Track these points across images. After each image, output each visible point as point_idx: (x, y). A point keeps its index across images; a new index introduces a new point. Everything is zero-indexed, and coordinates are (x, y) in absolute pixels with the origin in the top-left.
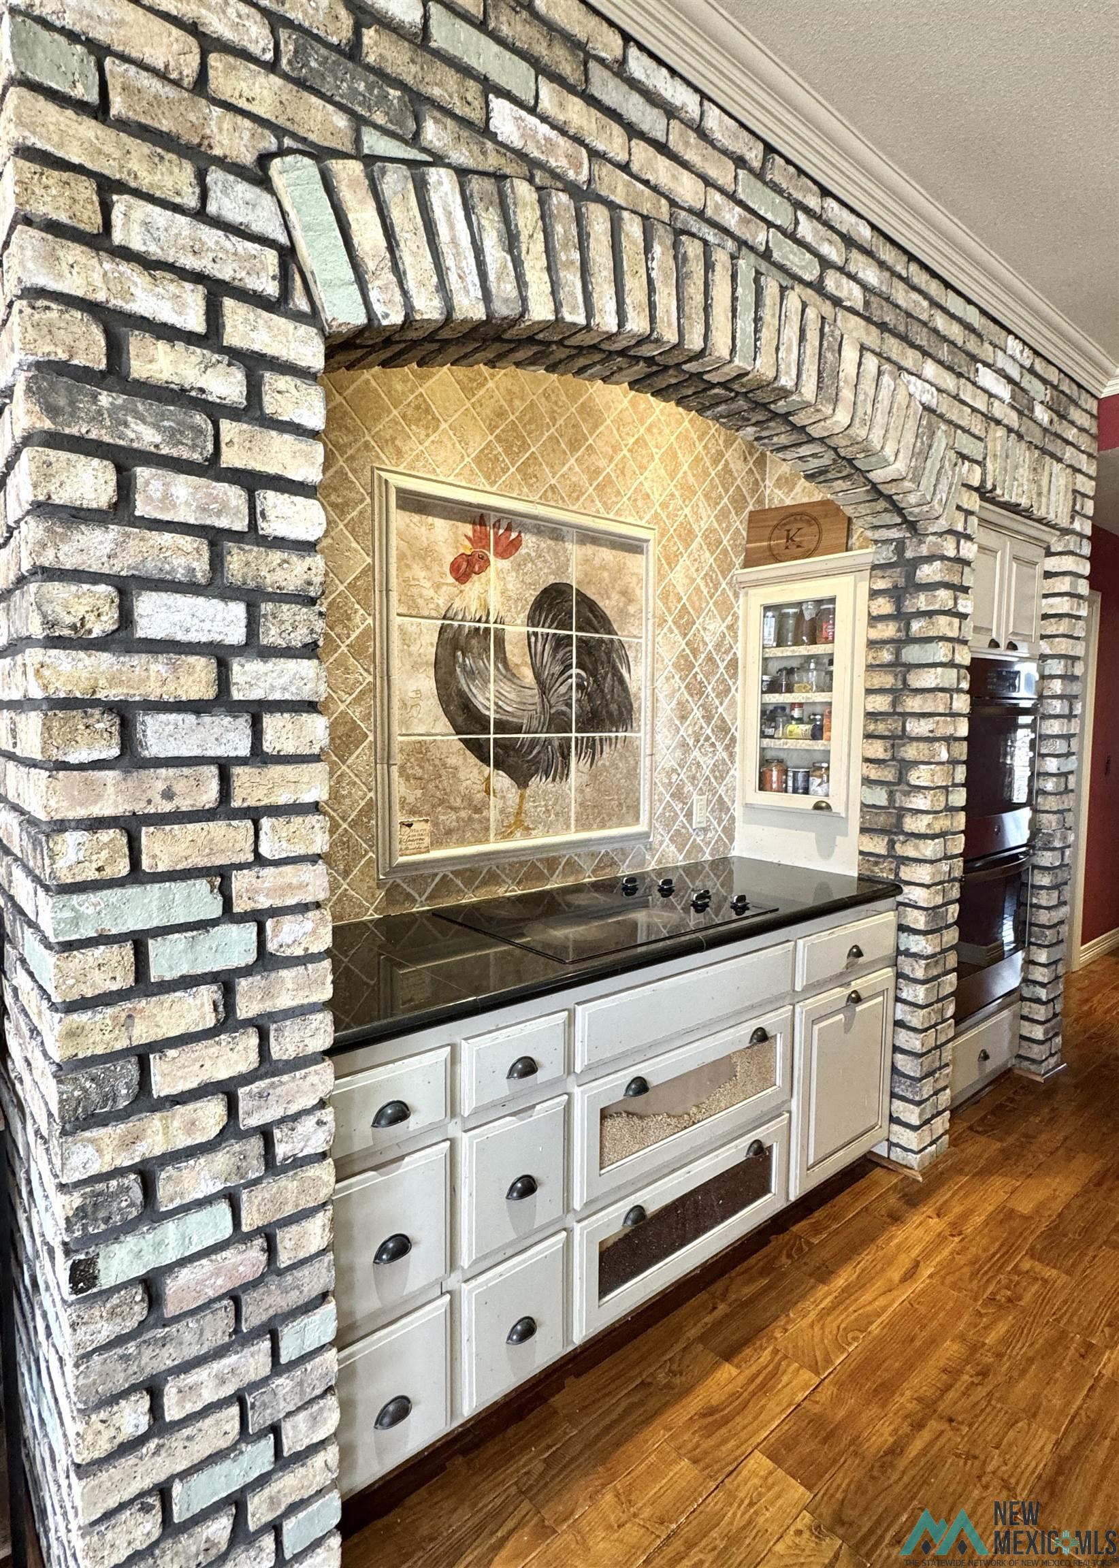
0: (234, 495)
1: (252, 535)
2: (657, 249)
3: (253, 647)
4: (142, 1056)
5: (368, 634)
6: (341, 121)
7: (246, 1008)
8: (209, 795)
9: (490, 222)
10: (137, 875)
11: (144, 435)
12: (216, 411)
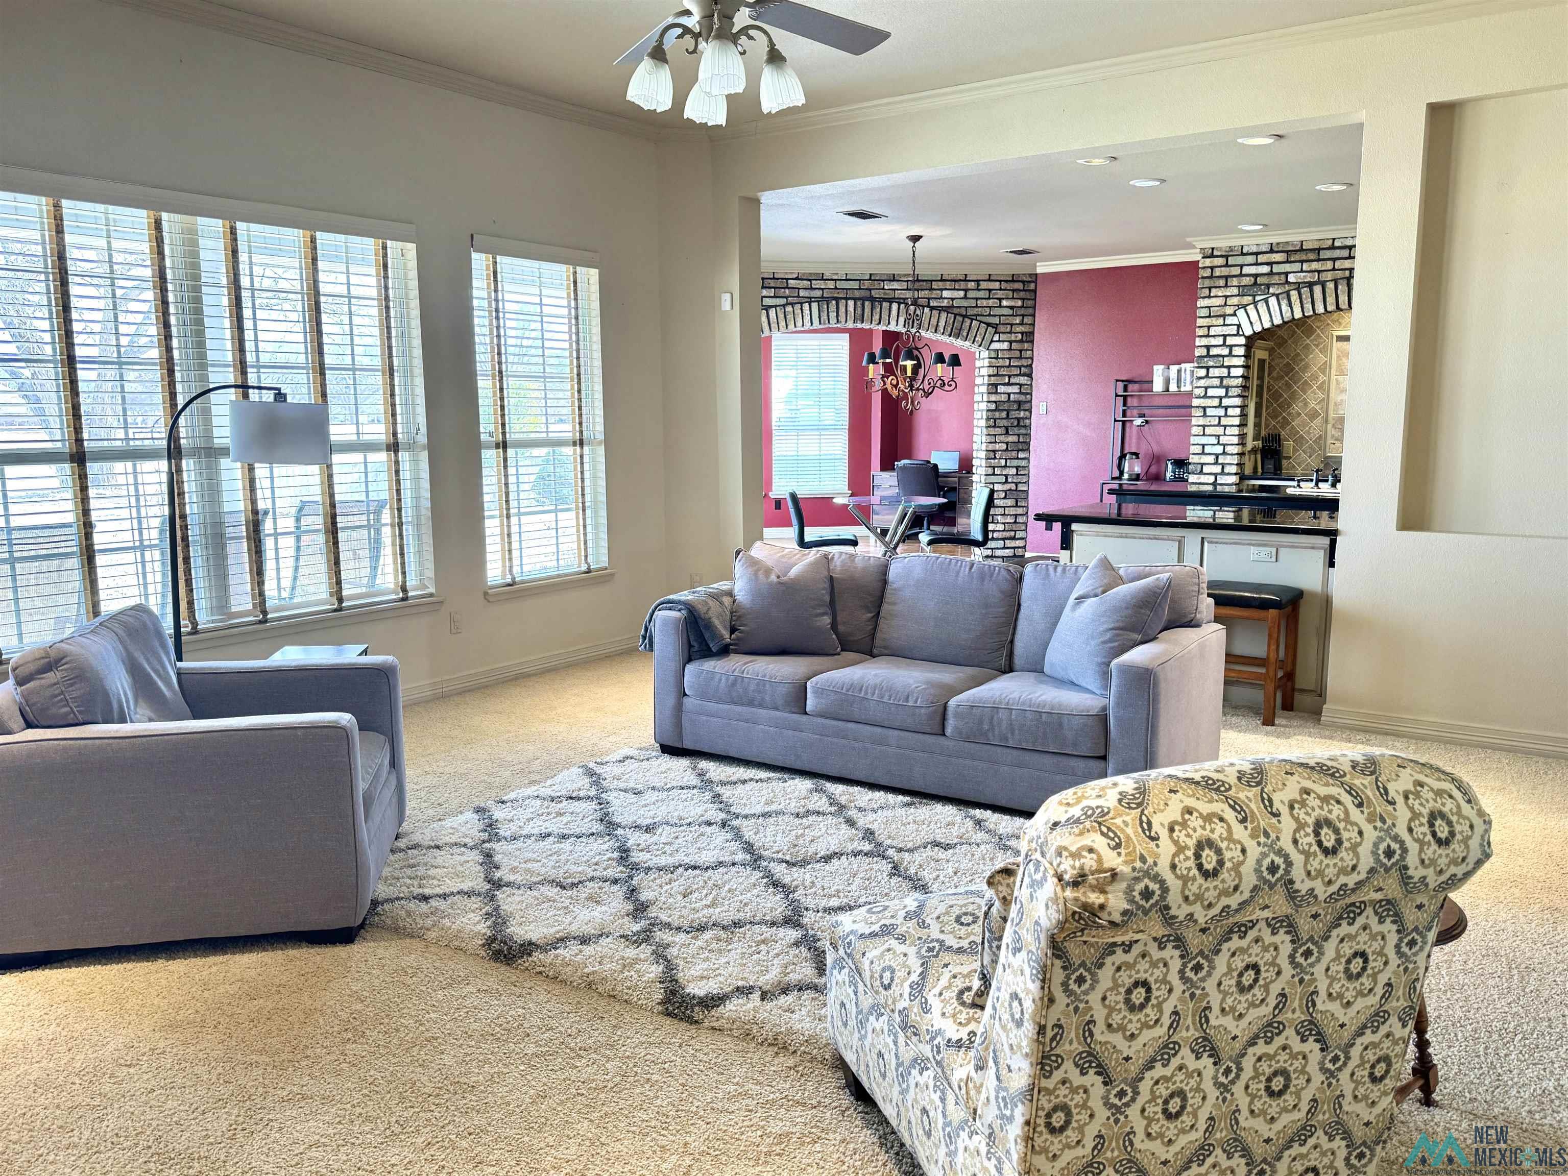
0: (1225, 370)
1: (1229, 376)
2: (1340, 287)
3: (1227, 396)
4: (1202, 465)
5: (1324, 382)
6: (1250, 298)
7: (1220, 461)
8: (1216, 422)
9: (1284, 304)
10: (1204, 435)
11: (1211, 364)
12: (1223, 356)
